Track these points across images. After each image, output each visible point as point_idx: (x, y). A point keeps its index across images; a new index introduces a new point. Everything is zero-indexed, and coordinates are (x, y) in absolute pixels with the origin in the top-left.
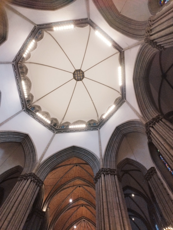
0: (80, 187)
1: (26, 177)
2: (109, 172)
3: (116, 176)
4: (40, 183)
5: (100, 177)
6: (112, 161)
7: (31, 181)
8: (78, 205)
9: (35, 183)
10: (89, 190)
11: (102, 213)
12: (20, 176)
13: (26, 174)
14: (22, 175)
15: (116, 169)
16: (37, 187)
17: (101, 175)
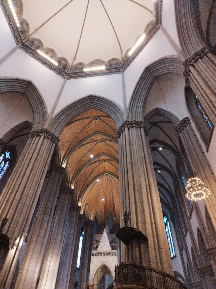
0: (101, 142)
1: (38, 134)
2: (134, 125)
3: (142, 129)
4: (55, 140)
5: (124, 132)
6: (139, 112)
7: (45, 137)
8: (100, 161)
9: (49, 140)
10: (111, 145)
11: (125, 167)
12: (31, 132)
13: (38, 130)
14: (33, 132)
15: (143, 120)
16: (53, 144)
17: (125, 129)
